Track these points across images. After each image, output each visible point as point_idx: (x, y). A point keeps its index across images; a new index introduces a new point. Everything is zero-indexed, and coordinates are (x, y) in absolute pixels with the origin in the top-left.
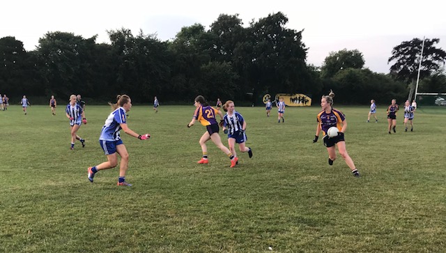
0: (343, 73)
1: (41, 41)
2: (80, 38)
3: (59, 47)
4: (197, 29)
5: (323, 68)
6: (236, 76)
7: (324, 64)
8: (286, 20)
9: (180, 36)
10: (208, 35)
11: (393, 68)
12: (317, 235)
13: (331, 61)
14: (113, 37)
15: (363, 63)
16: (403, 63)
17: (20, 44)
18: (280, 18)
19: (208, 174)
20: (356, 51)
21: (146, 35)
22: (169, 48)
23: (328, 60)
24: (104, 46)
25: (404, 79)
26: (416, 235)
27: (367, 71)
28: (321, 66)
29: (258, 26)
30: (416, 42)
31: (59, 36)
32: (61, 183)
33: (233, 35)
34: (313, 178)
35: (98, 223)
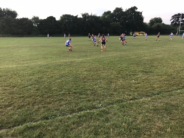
0: (156, 25)
1: (61, 17)
2: (73, 16)
3: (66, 19)
4: (109, 12)
5: (149, 23)
6: (121, 26)
7: (149, 22)
8: (137, 9)
9: (103, 14)
10: (112, 14)
11: (172, 23)
12: (148, 76)
13: (152, 21)
14: (83, 15)
15: (162, 21)
16: (175, 21)
17: (55, 18)
18: (135, 8)
19: (113, 57)
20: (159, 18)
21: (93, 15)
22: (100, 18)
23: (150, 21)
24: (80, 18)
25: (175, 26)
26: (180, 76)
27: (163, 24)
28: (148, 23)
29: (128, 11)
30: (179, 14)
31: (66, 15)
32: (67, 61)
33: (120, 14)
34: (146, 58)
35: (79, 73)
